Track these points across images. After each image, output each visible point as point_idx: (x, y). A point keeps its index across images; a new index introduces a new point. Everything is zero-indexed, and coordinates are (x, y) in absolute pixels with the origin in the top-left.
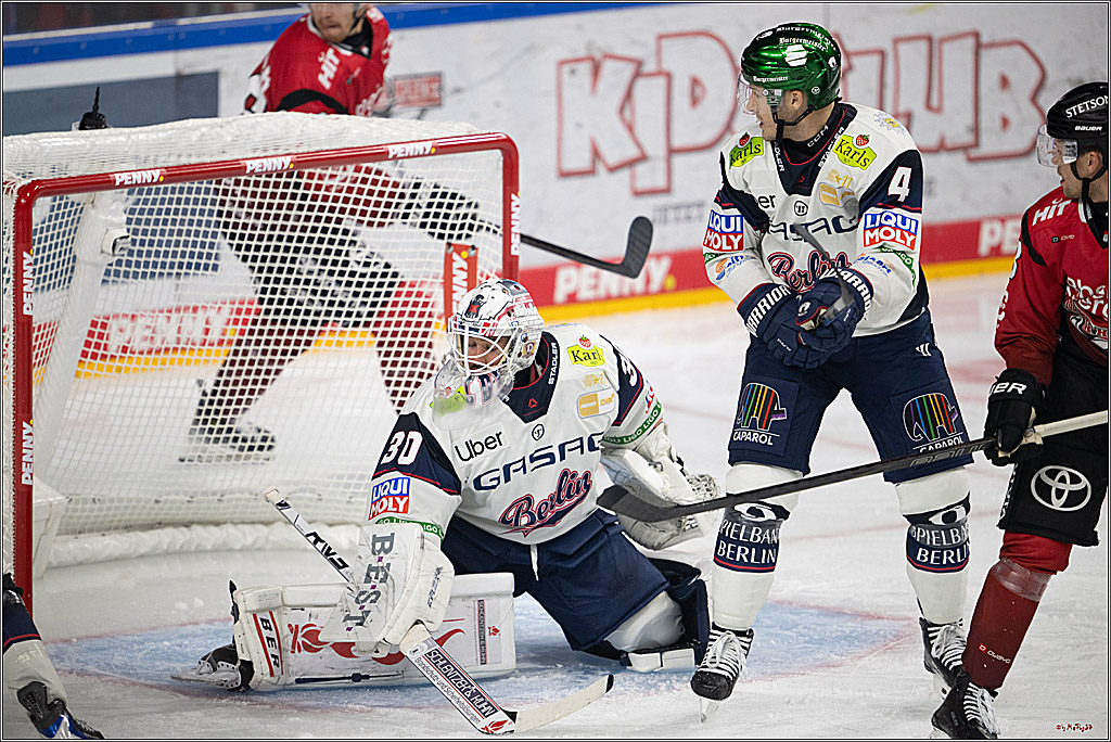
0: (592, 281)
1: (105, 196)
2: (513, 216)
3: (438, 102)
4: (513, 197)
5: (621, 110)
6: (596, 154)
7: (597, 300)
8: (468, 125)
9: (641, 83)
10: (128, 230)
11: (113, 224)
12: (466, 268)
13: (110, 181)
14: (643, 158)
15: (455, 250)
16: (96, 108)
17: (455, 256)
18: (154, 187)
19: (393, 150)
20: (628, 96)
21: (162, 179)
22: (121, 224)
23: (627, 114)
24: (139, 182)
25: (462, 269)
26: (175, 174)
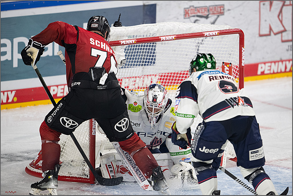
0: (269, 68)
1: (118, 47)
2: (242, 54)
3: (223, 14)
4: (243, 48)
5: (279, 16)
6: (271, 29)
7: (270, 74)
8: (229, 26)
9: (284, 8)
10: (126, 58)
11: (121, 56)
12: (228, 70)
13: (119, 43)
14: (285, 30)
15: (225, 65)
16: (119, 20)
17: (225, 66)
18: (133, 45)
19: (206, 34)
20: (281, 11)
21: (135, 42)
22: (123, 56)
23: (280, 17)
24: (128, 43)
25: (227, 70)
26: (139, 41)
